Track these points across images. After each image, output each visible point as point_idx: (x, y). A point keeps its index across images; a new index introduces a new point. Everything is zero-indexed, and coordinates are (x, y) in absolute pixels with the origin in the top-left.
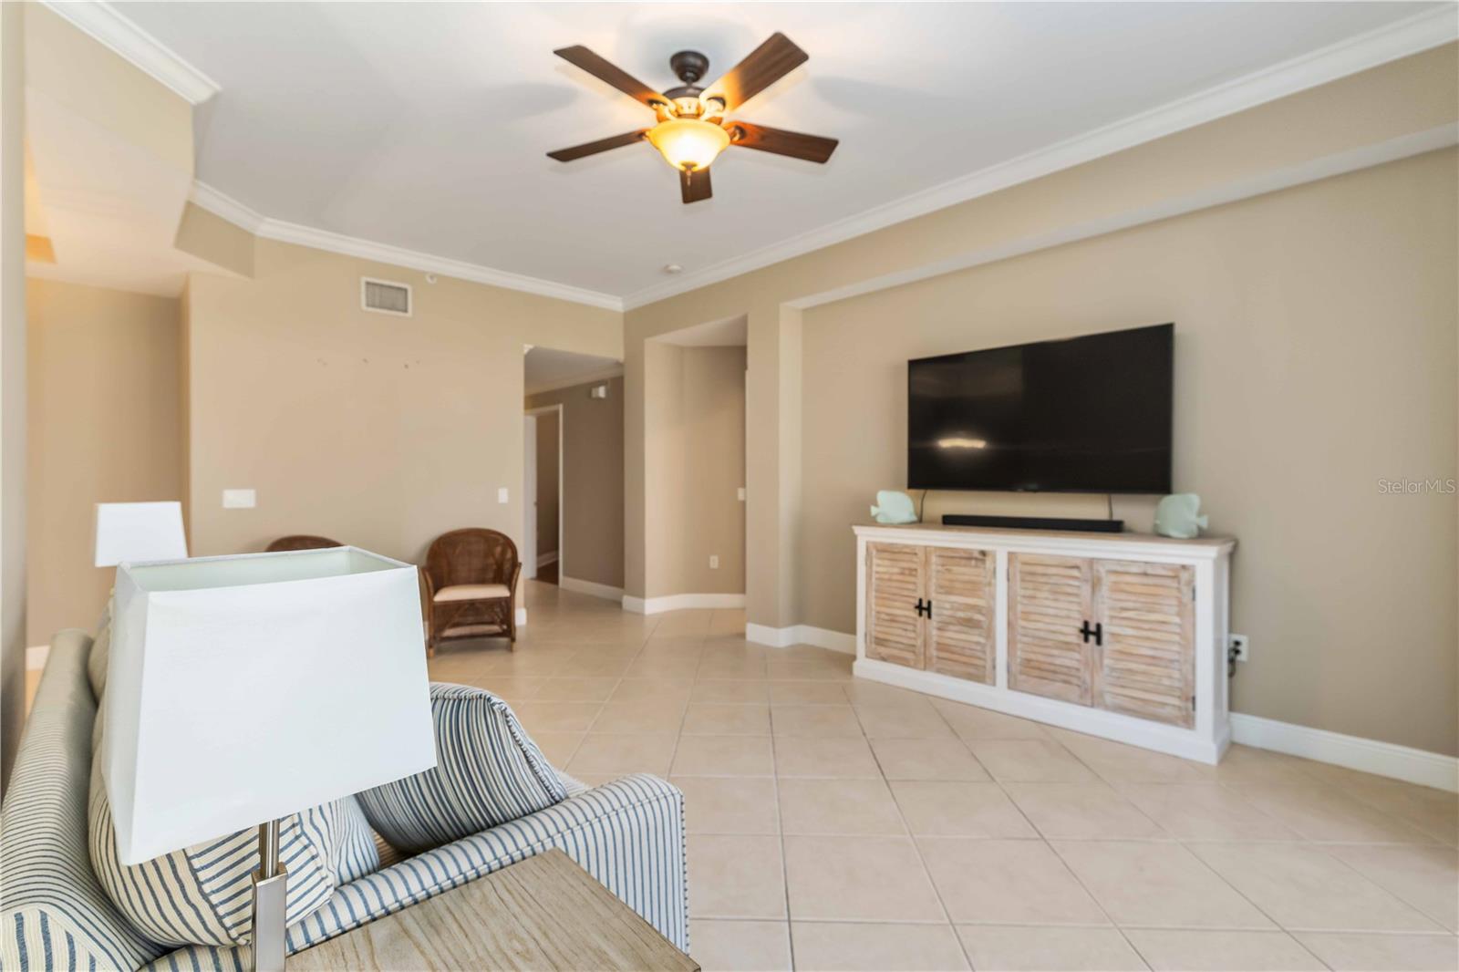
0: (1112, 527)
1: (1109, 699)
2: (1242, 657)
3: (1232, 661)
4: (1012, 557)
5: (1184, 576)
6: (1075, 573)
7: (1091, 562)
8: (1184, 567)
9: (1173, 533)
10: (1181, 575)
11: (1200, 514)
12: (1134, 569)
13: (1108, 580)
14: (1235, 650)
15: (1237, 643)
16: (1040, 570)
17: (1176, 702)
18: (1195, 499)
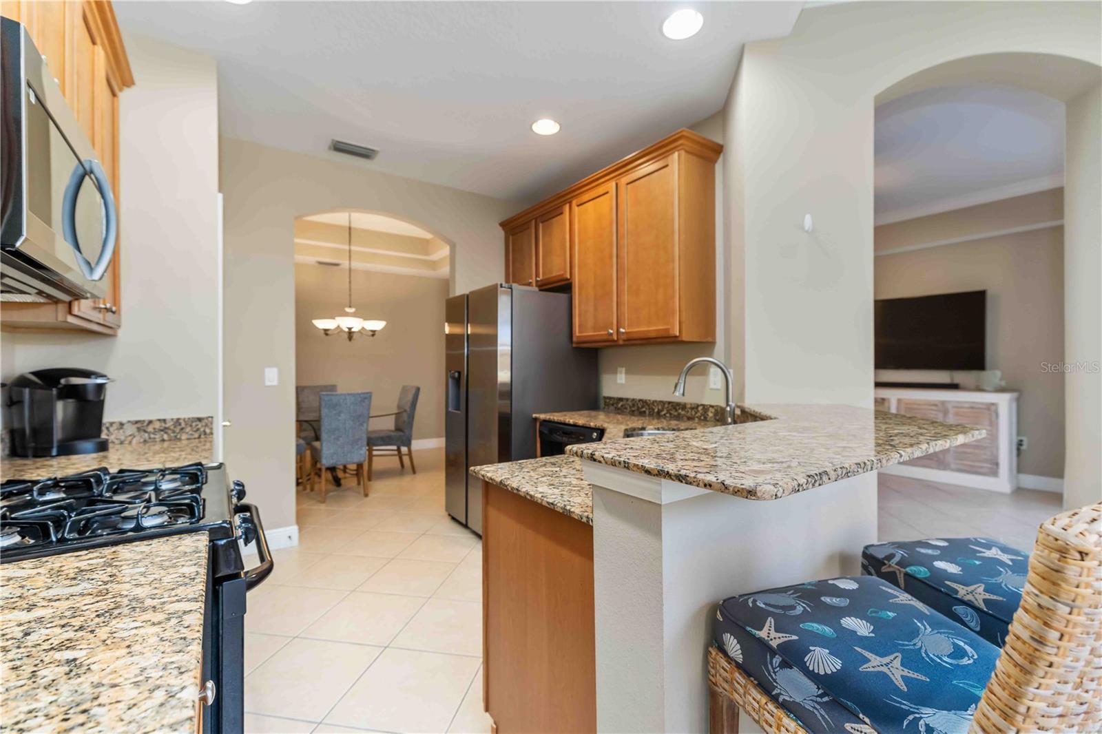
0: (953, 387)
1: (953, 466)
2: (1024, 448)
3: (1018, 449)
4: (899, 401)
5: (993, 408)
6: (934, 408)
7: (943, 403)
8: (993, 404)
9: (987, 388)
10: (991, 408)
11: (1001, 380)
12: (967, 405)
13: (952, 411)
14: (1020, 444)
15: (1021, 441)
16: (915, 406)
17: (989, 466)
18: (998, 373)
